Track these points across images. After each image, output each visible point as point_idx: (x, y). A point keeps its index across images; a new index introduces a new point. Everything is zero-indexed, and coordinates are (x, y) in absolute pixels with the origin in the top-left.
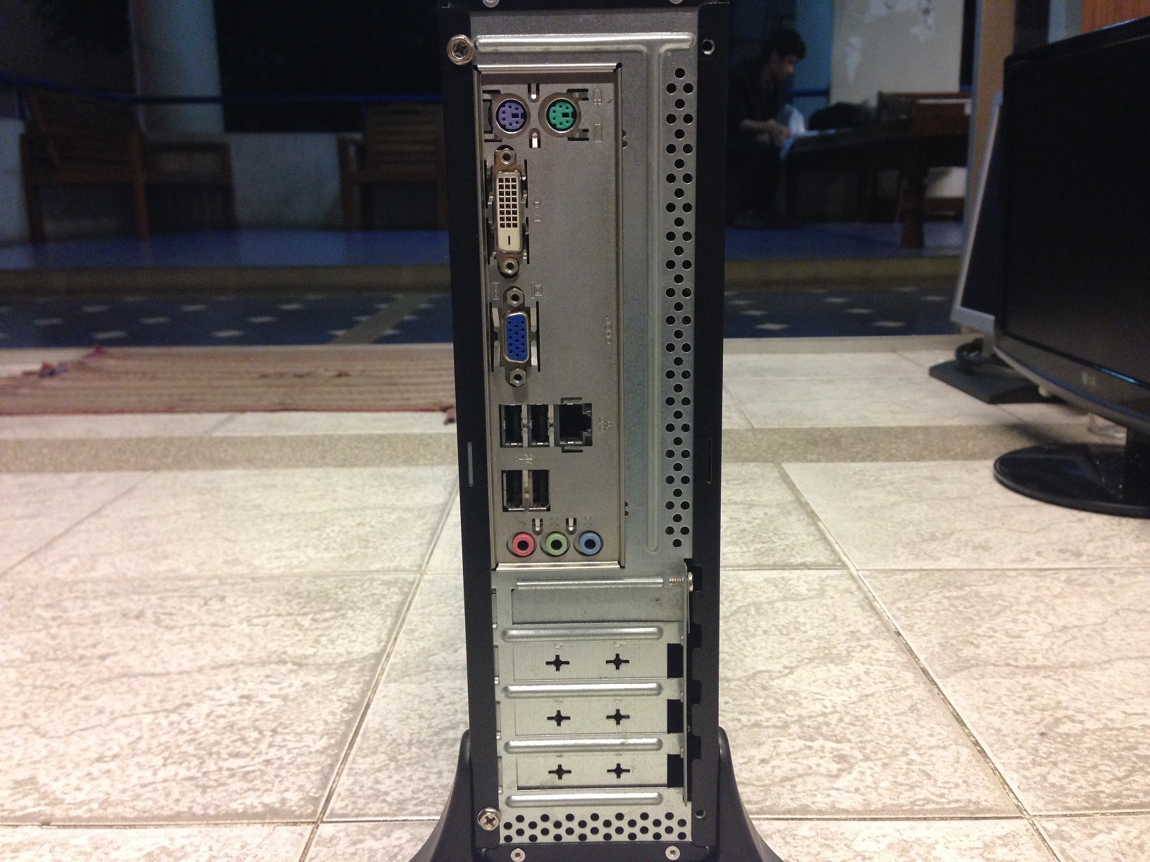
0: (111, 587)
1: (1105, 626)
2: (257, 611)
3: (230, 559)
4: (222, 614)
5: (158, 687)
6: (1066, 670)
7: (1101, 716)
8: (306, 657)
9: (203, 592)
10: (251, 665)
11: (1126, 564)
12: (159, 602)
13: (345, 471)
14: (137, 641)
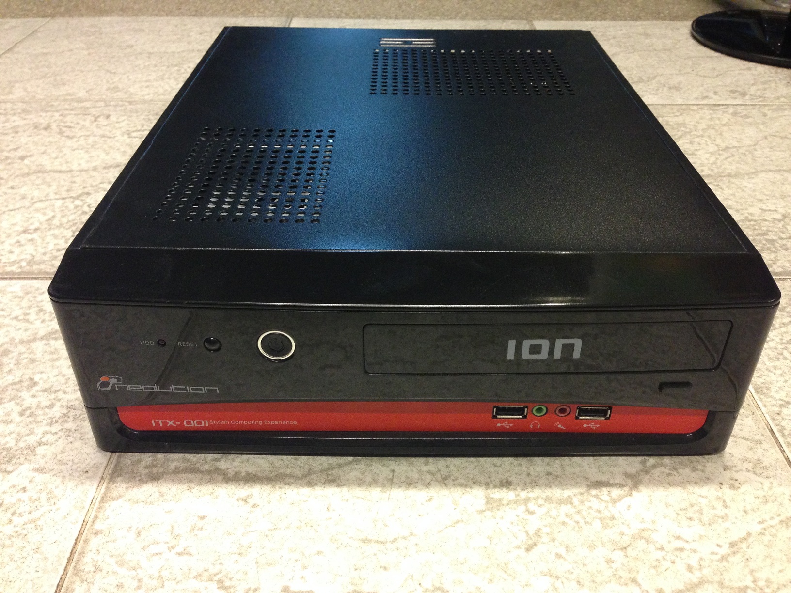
0: (24, 106)
1: (756, 147)
2: (135, 127)
3: (112, 86)
4: (108, 128)
5: (65, 180)
6: (724, 179)
7: (745, 211)
9: (93, 111)
11: (777, 102)
12: (61, 117)
13: (196, 19)
14: (46, 146)
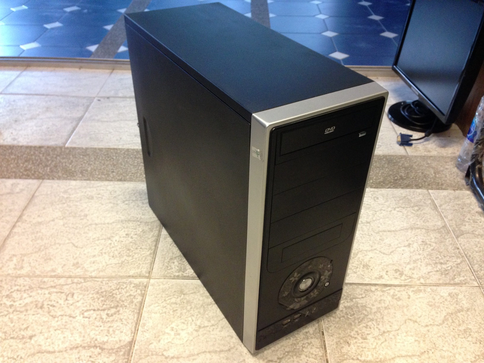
8: (104, 343)
10: (84, 348)
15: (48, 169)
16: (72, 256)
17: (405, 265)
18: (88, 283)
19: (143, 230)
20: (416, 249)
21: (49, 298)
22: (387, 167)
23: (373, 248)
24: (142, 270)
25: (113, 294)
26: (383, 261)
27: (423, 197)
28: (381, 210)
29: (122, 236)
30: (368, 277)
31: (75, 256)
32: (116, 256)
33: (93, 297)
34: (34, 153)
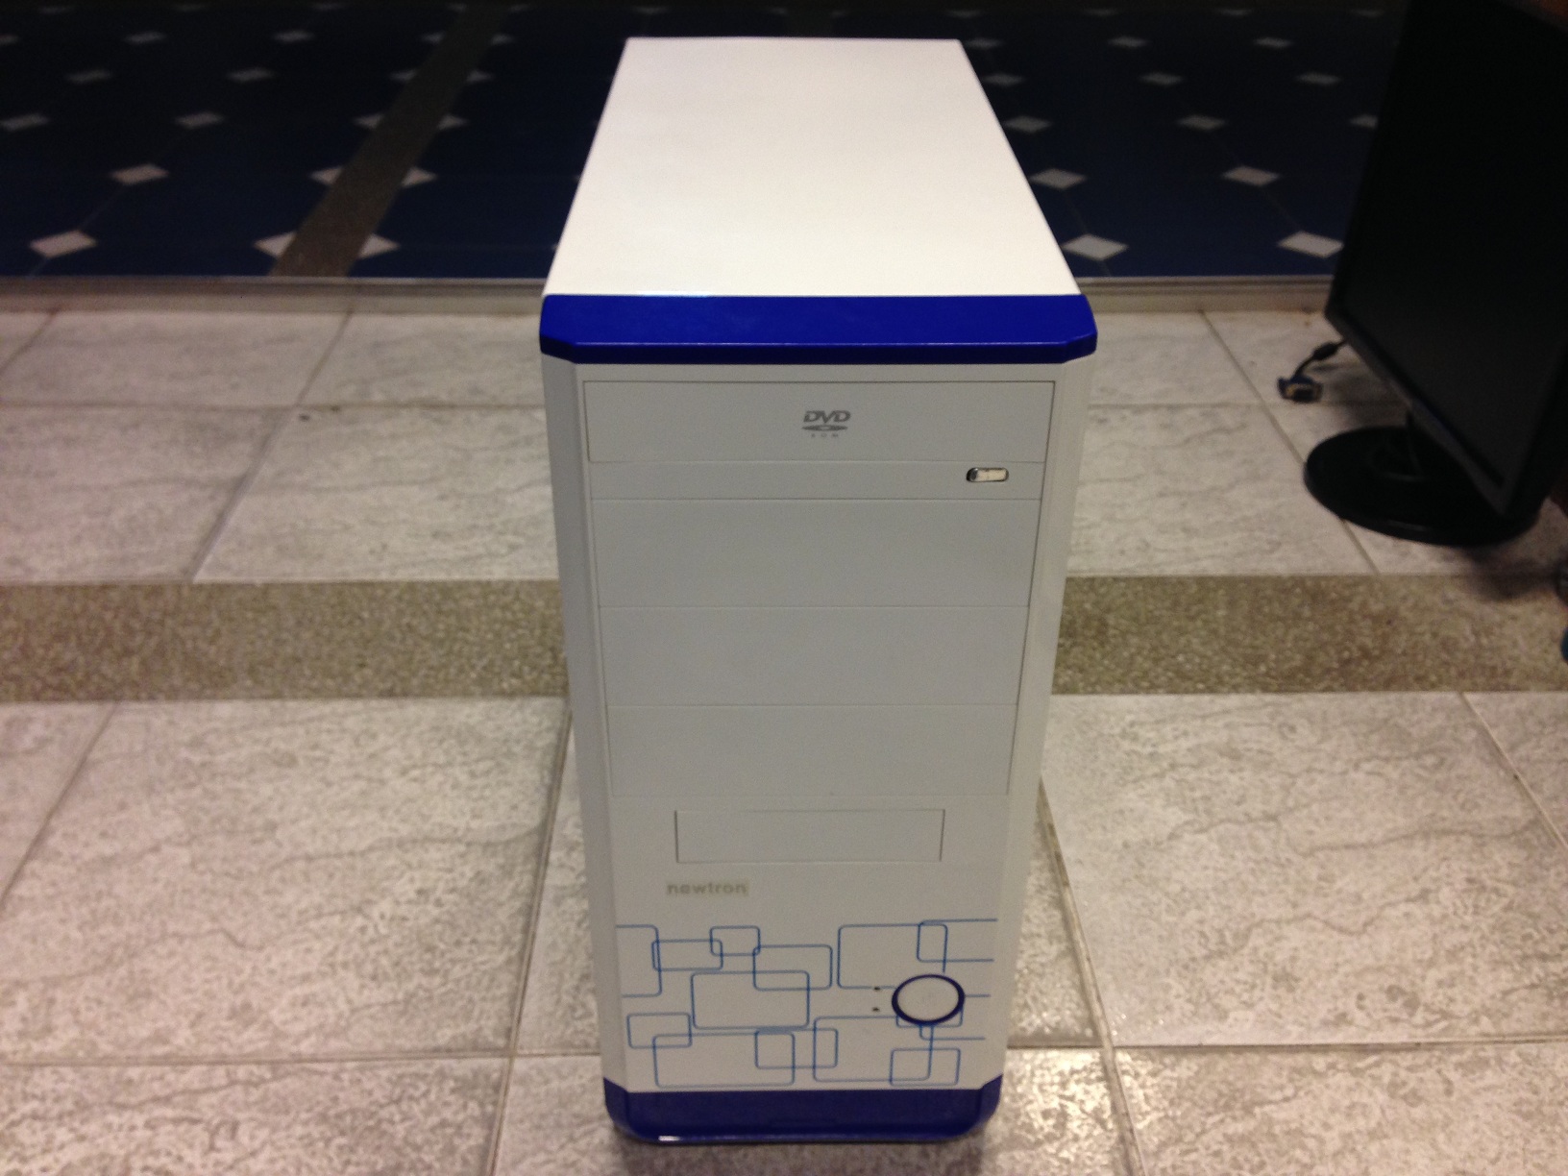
15: (134, 665)
16: (225, 981)
17: (1418, 971)
18: (288, 1081)
19: (478, 873)
20: (1451, 910)
21: (150, 1142)
22: (1309, 619)
23: (1302, 910)
24: (483, 1022)
25: (380, 1121)
26: (1340, 959)
27: (1448, 718)
28: (1309, 770)
29: (403, 899)
30: (1295, 1022)
31: (237, 980)
32: (385, 974)
33: (309, 1135)
34: (85, 609)
